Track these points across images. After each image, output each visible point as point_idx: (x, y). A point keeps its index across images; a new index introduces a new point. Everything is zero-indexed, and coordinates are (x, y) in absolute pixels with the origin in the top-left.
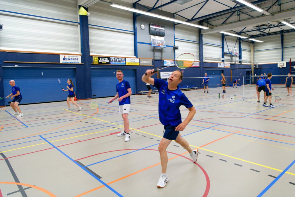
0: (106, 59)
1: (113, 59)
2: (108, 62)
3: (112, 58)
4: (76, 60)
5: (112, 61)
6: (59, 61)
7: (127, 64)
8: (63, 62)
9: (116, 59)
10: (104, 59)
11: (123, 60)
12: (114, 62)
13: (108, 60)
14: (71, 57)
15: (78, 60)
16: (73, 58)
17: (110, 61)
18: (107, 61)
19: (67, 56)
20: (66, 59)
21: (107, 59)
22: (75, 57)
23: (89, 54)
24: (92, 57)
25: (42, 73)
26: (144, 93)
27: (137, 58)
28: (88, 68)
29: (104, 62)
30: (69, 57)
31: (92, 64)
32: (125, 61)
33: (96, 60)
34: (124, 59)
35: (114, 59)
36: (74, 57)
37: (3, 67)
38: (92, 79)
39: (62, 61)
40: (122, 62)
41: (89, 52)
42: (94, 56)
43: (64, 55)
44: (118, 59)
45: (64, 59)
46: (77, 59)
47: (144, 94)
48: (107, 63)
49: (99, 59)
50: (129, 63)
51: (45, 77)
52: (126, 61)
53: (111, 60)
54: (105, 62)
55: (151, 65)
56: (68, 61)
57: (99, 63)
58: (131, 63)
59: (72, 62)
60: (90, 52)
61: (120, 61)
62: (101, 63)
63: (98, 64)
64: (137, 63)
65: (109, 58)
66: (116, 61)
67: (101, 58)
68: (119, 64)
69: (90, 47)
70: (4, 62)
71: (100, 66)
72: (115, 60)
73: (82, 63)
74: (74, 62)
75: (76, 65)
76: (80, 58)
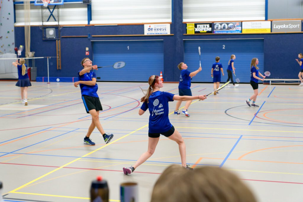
0: (206, 26)
1: (218, 26)
2: (209, 30)
3: (217, 24)
4: (163, 30)
5: (217, 28)
6: (143, 33)
7: (244, 32)
8: (148, 34)
9: (223, 25)
10: (204, 26)
11: (237, 26)
12: (221, 29)
13: (210, 27)
14: (158, 26)
15: (165, 30)
16: (159, 28)
17: (213, 29)
18: (207, 29)
19: (152, 26)
20: (152, 29)
21: (208, 25)
22: (163, 26)
23: (182, 20)
24: (185, 25)
25: (128, 47)
26: (272, 82)
27: (266, 19)
28: (179, 40)
29: (203, 30)
30: (155, 27)
31: (184, 34)
32: (241, 27)
33: (191, 29)
34: (238, 24)
35: (221, 24)
36: (161, 26)
37: (92, 42)
38: (184, 56)
39: (146, 33)
40: (235, 29)
41: (181, 18)
42: (187, 24)
43: (149, 25)
44: (228, 24)
45: (150, 29)
46: (165, 28)
47: (272, 84)
48: (208, 32)
49: (196, 26)
50: (247, 30)
51: (131, 51)
52: (243, 28)
53: (215, 27)
54: (205, 31)
55: (300, 31)
56: (154, 33)
57: (196, 32)
58: (253, 30)
59: (159, 34)
60: (183, 18)
61: (231, 28)
62: (199, 32)
63: (194, 33)
64: (266, 30)
65: (212, 25)
66: (224, 28)
67: (198, 25)
68: (229, 33)
69: (184, 11)
70: (93, 36)
71: (198, 36)
72: (222, 27)
73: (171, 33)
74: (161, 33)
75: (164, 37)
76: (168, 27)
